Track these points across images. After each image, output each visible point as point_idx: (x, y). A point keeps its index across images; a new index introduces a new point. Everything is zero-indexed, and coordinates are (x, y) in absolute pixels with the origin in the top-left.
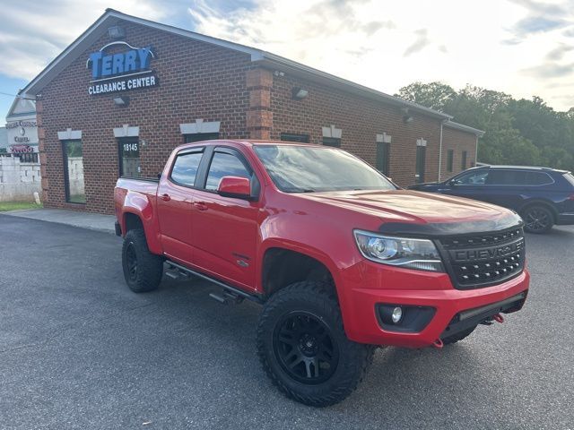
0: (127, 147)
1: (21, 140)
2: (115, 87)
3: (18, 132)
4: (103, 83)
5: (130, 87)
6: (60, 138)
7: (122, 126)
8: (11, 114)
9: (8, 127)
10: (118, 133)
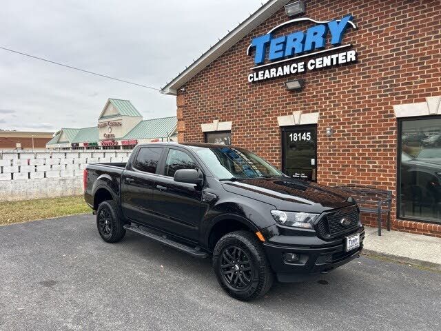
0: (294, 137)
1: (109, 136)
2: (287, 70)
3: (107, 131)
4: (269, 68)
5: (310, 68)
6: (204, 130)
7: (291, 114)
8: (102, 117)
9: (100, 127)
10: (284, 121)
